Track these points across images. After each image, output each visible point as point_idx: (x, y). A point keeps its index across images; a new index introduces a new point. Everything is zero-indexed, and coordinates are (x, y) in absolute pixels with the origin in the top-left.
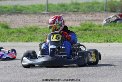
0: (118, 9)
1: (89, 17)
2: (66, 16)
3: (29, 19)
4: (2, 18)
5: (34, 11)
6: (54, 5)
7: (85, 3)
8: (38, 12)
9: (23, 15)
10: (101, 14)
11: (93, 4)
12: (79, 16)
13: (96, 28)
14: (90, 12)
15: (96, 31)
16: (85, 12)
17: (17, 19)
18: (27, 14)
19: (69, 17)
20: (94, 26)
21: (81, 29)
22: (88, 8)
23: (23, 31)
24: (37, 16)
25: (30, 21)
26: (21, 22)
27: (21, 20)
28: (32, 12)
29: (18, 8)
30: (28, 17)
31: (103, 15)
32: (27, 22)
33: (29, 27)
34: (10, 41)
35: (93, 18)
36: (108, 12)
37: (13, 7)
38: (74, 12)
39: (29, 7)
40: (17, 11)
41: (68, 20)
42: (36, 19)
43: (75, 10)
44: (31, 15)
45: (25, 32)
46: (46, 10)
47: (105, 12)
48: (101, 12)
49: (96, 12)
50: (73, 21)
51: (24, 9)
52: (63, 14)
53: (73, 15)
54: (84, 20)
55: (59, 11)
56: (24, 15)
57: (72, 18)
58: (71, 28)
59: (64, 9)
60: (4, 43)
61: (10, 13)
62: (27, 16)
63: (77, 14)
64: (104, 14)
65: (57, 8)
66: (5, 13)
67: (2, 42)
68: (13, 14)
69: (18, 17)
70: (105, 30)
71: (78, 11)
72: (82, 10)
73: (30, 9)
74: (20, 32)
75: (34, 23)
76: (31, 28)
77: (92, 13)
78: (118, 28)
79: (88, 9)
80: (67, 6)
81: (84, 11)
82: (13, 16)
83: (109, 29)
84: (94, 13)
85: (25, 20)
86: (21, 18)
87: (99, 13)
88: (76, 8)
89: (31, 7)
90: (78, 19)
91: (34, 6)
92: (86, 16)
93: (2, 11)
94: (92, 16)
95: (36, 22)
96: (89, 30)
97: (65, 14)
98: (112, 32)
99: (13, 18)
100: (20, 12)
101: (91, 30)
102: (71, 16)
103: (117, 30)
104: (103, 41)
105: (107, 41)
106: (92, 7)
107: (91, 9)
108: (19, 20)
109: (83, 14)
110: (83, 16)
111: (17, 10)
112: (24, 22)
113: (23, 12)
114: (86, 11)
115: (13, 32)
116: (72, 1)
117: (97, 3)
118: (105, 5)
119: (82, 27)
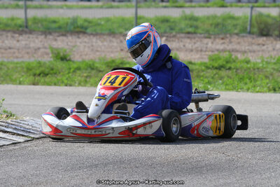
0: (274, 30)
1: (218, 44)
2: (173, 41)
3: (100, 44)
4: (49, 42)
5: (110, 30)
6: (147, 20)
7: (208, 18)
8: (117, 32)
9: (88, 37)
10: (240, 40)
11: (224, 19)
12: (197, 41)
13: (238, 65)
14: (219, 34)
15: (239, 71)
16: (209, 34)
17: (78, 44)
18: (96, 34)
19: (179, 42)
20: (234, 61)
21: (211, 67)
22: (215, 28)
23: (97, 67)
24: (117, 39)
25: (103, 47)
26: (86, 49)
27: (85, 46)
28: (107, 32)
29: (80, 22)
30: (98, 41)
31: (245, 42)
32: (97, 51)
33: (109, 60)
34: (80, 84)
35: (225, 46)
36: (254, 36)
37: (69, 21)
38: (189, 33)
39: (99, 21)
40: (78, 29)
41: (177, 50)
42: (115, 44)
43: (190, 30)
44: (105, 37)
45: (102, 70)
47: (248, 35)
48: (241, 35)
49: (231, 35)
50: (186, 50)
51: (90, 25)
52: (167, 37)
53: (188, 41)
54: (208, 50)
56: (92, 37)
57: (184, 46)
58: (191, 63)
59: (169, 26)
60: (71, 87)
61: (64, 33)
62: (97, 39)
63: (194, 38)
64: (245, 39)
66: (55, 32)
67: (66, 85)
68: (68, 35)
69: (80, 40)
70: (258, 69)
71: (195, 33)
72: (203, 30)
73: (102, 25)
74: (93, 69)
75: (112, 52)
76: (113, 61)
77: (221, 36)
79: (216, 30)
80: (174, 22)
81: (208, 31)
82: (70, 38)
83: (265, 68)
84: (227, 38)
85: (92, 46)
86: (85, 42)
87: (236, 37)
88: (191, 26)
89: (103, 23)
90: (197, 48)
91: (108, 20)
92: (212, 43)
93: (49, 29)
94: (223, 43)
95: (115, 50)
96: (227, 69)
97: (170, 37)
98: (272, 74)
99: (71, 42)
100: (83, 30)
101: (230, 69)
102: (181, 41)
104: (265, 89)
105: (275, 90)
106: (223, 25)
107: (220, 29)
108: (82, 45)
109: (206, 38)
110: (205, 42)
111: (78, 27)
112: (92, 50)
113: (88, 31)
114: (211, 33)
115: (79, 69)
116: (183, 12)
117: (232, 18)
118: (249, 23)
119: (211, 62)
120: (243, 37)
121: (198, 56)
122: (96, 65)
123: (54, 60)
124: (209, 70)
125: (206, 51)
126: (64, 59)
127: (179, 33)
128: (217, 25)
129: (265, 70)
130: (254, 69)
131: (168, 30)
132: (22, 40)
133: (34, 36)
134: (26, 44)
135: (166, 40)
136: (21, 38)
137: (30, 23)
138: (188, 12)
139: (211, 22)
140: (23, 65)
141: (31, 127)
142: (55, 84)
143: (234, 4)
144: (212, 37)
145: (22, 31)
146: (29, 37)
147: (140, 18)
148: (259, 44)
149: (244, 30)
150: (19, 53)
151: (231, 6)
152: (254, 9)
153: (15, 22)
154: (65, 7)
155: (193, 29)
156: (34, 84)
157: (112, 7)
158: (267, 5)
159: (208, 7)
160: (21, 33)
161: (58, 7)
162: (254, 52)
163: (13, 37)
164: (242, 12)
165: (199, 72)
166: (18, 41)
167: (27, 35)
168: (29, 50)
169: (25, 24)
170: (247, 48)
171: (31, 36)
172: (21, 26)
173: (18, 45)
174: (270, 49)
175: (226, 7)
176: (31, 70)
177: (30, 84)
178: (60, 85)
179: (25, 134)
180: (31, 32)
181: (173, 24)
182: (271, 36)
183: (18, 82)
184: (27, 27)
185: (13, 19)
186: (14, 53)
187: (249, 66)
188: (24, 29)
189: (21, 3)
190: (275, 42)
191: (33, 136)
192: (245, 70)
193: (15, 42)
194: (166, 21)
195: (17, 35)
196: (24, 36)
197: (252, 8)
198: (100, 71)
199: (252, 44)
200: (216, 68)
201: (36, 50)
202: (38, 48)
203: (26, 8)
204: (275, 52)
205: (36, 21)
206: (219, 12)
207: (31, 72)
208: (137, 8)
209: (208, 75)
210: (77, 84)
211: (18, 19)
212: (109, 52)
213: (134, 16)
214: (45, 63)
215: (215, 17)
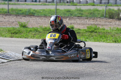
0: (116, 16)
1: (91, 22)
2: (72, 20)
4: (18, 19)
5: (45, 15)
6: (61, 11)
7: (87, 10)
8: (47, 15)
9: (35, 18)
10: (101, 20)
11: (94, 11)
12: (82, 20)
13: (100, 31)
14: (91, 17)
15: (100, 33)
16: (87, 17)
17: (31, 20)
18: (38, 16)
19: (74, 20)
20: (98, 29)
21: (88, 31)
22: (90, 14)
23: (39, 31)
24: (47, 19)
25: (41, 22)
26: (34, 23)
27: (34, 21)
28: (43, 16)
29: (32, 11)
30: (39, 19)
31: (103, 21)
32: (39, 23)
33: (44, 28)
34: (31, 38)
36: (107, 19)
37: (27, 10)
38: (78, 16)
39: (40, 11)
41: (74, 24)
42: (47, 21)
43: (79, 15)
44: (42, 18)
45: (41, 32)
46: (55, 14)
47: (104, 18)
48: (101, 18)
49: (97, 18)
50: (78, 24)
51: (36, 12)
52: (69, 18)
53: (78, 20)
54: (87, 24)
55: (65, 16)
56: (37, 17)
57: (77, 22)
58: (79, 29)
59: (70, 14)
60: (27, 39)
61: (25, 16)
62: (39, 18)
63: (81, 19)
64: (103, 19)
65: (64, 13)
66: (21, 15)
67: (25, 38)
68: (27, 16)
69: (32, 19)
70: (108, 32)
71: (81, 17)
72: (85, 15)
73: (41, 13)
74: (37, 31)
75: (45, 24)
76: (46, 28)
77: (93, 18)
78: (119, 32)
79: (90, 15)
81: (87, 16)
82: (27, 18)
83: (112, 32)
84: (95, 19)
85: (37, 21)
86: (34, 20)
87: (99, 19)
88: (80, 14)
89: (41, 11)
90: (82, 23)
91: (44, 10)
92: (89, 21)
93: (18, 14)
94: (94, 21)
95: (47, 23)
96: (95, 32)
97: (71, 18)
98: (114, 35)
99: (28, 20)
100: (33, 14)
101: (96, 32)
102: (75, 20)
103: (118, 33)
104: (111, 41)
105: (115, 42)
106: (94, 14)
107: (92, 15)
108: (32, 21)
109: (86, 19)
110: (86, 21)
111: (31, 13)
112: (37, 23)
113: (35, 15)
114: (88, 17)
116: (76, 7)
117: (98, 10)
118: (105, 13)
119: (88, 29)
120: (102, 19)
121: (82, 26)
122: (38, 30)
123: (20, 27)
124: (87, 33)
125: (86, 25)
126: (24, 26)
127: (75, 16)
128: (91, 13)
129: (111, 33)
130: (107, 33)
131: (70, 15)
132: (6, 18)
133: (12, 17)
134: (8, 20)
135: (69, 19)
136: (6, 17)
137: (10, 11)
138: (78, 7)
139: (88, 12)
140: (7, 29)
141: (10, 56)
142: (20, 38)
143: (99, 5)
144: (89, 18)
145: (7, 14)
146: (9, 17)
147: (58, 10)
148: (109, 22)
149: (103, 16)
150: (5, 24)
151: (97, 5)
152: (107, 7)
153: (3, 10)
154: (25, 5)
155: (80, 15)
156: (11, 37)
157: (45, 5)
158: (113, 5)
159: (87, 6)
160: (6, 15)
161: (22, 4)
162: (107, 25)
163: (2, 17)
164: (102, 8)
165: (83, 33)
166: (5, 18)
167: (9, 16)
168: (9, 23)
169: (8, 12)
170: (104, 23)
171: (10, 16)
172: (6, 12)
173: (5, 20)
174: (114, 24)
175: (95, 6)
176: (10, 31)
177: (10, 37)
178: (22, 38)
179: (7, 59)
180: (10, 15)
181: (72, 13)
182: (114, 18)
183: (4, 36)
184: (9, 13)
185: (3, 9)
186: (3, 24)
187: (104, 31)
188: (8, 13)
189: (6, 2)
190: (116, 21)
191: (11, 59)
192: (103, 33)
193: (3, 19)
194: (69, 11)
195: (4, 16)
196: (7, 16)
197: (106, 6)
198: (40, 32)
199: (106, 22)
200: (90, 32)
201: (12, 22)
202: (13, 22)
203: (8, 4)
204: (116, 26)
205: (12, 10)
206: (92, 8)
207: (10, 32)
208: (56, 5)
209: (87, 35)
210: (30, 38)
211: (5, 9)
212: (44, 24)
213: (55, 9)
214: (16, 28)
215: (90, 10)
